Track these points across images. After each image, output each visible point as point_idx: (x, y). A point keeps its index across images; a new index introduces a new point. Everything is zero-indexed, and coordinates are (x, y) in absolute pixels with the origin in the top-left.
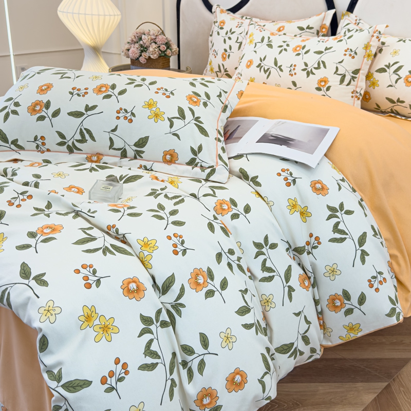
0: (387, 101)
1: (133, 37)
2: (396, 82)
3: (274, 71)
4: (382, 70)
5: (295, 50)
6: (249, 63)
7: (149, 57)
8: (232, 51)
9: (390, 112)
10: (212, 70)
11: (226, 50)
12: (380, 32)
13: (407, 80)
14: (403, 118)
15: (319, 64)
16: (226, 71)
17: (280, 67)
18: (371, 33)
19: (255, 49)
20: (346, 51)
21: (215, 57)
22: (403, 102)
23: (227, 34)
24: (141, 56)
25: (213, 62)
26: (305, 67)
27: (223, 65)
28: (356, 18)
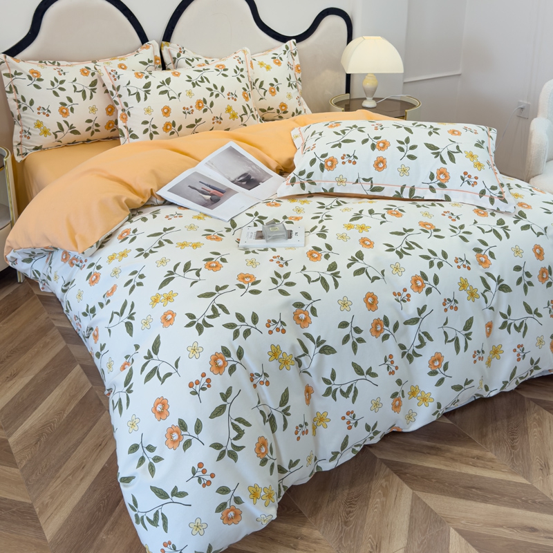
27: (66, 122)
28: (179, 47)
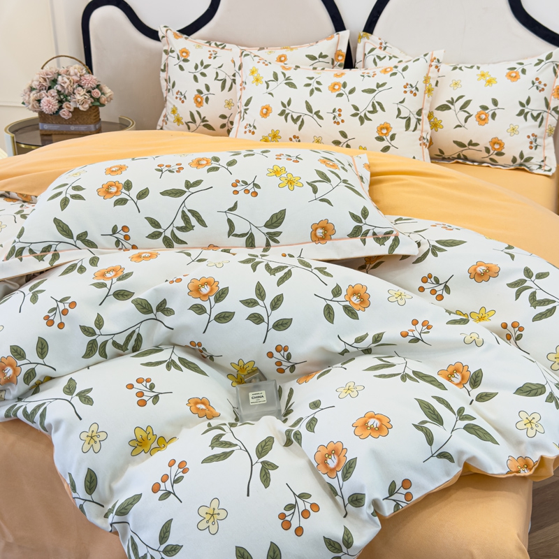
0: (455, 145)
1: (42, 80)
2: (466, 121)
3: (308, 120)
4: (444, 108)
5: (333, 88)
6: (265, 110)
7: (76, 109)
8: (211, 92)
9: (456, 158)
10: (178, 120)
11: (200, 92)
12: (438, 61)
13: (479, 117)
14: (476, 164)
15: (373, 106)
16: (204, 120)
17: (317, 113)
18: (429, 62)
19: (269, 90)
20: (405, 87)
21: (183, 102)
22: (476, 144)
23: (196, 67)
24: (61, 108)
25: (178, 108)
26: (355, 112)
27: (198, 113)
28: (380, 41)
